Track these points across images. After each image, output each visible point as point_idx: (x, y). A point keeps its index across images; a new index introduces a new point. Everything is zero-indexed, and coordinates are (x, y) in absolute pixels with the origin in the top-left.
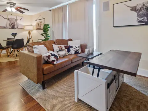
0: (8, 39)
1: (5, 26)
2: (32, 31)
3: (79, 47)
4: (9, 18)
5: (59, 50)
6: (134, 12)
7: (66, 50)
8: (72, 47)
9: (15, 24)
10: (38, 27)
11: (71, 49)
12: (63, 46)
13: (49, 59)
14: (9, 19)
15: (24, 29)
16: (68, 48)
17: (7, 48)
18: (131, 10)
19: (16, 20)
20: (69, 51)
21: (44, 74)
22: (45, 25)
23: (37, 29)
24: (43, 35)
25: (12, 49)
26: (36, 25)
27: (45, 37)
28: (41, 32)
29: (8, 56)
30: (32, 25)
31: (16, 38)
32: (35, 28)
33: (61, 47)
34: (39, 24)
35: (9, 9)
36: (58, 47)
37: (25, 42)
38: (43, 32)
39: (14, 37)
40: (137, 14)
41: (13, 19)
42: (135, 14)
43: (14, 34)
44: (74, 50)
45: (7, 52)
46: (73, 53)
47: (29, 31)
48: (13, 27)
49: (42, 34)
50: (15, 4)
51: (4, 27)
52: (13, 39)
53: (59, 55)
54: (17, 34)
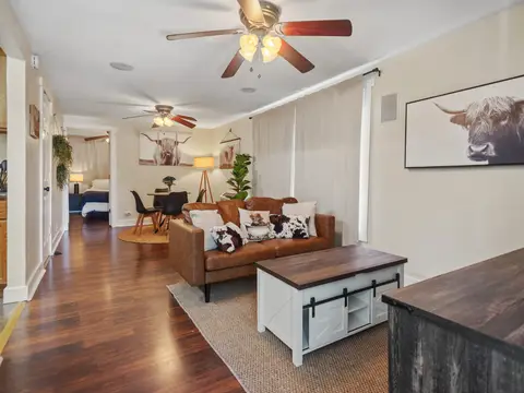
0: (158, 191)
1: (152, 159)
2: (211, 170)
3: (307, 221)
5: (253, 224)
6: (460, 127)
7: (273, 226)
8: (287, 220)
9: (174, 152)
10: (225, 162)
11: (285, 225)
12: (265, 215)
13: (221, 238)
14: (160, 142)
15: (191, 165)
16: (279, 221)
17: (154, 212)
18: (453, 120)
19: (176, 143)
20: (278, 229)
21: (206, 270)
22: (238, 157)
23: (223, 167)
24: (233, 184)
25: (164, 217)
26: (221, 156)
27: (237, 190)
28: (229, 174)
29: (156, 231)
30: (211, 156)
31: (174, 189)
32: (218, 164)
33: (259, 215)
34: (227, 154)
35: (159, 121)
36: (251, 216)
37: (192, 199)
38: (233, 177)
39: (170, 186)
40: (468, 132)
41: (169, 142)
42: (463, 133)
43: (169, 180)
44: (292, 227)
45: (155, 223)
46: (290, 235)
47: (205, 172)
48: (168, 163)
49: (230, 182)
50: (171, 108)
51: (152, 161)
52: (165, 190)
53: (250, 235)
54: (175, 179)
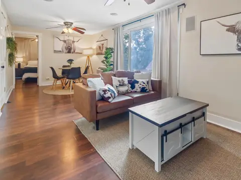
0: (64, 66)
1: (61, 50)
2: (92, 55)
3: (148, 83)
4: (65, 39)
5: (120, 85)
6: (232, 34)
7: (130, 85)
8: (137, 82)
9: (72, 46)
10: (99, 51)
11: (136, 85)
12: (126, 80)
13: (105, 94)
14: (65, 41)
15: (81, 53)
16: (133, 84)
17: (62, 78)
19: (73, 42)
20: (133, 87)
21: (97, 113)
22: (107, 49)
23: (98, 54)
24: (104, 63)
25: (67, 80)
26: (97, 48)
27: (107, 66)
28: (102, 57)
29: (64, 88)
30: (91, 48)
31: (73, 66)
32: (96, 52)
33: (122, 80)
34: (100, 47)
35: (65, 30)
36: (119, 81)
37: (82, 71)
38: (104, 59)
39: (71, 64)
40: (236, 36)
41: (69, 41)
42: (234, 37)
43: (70, 61)
44: (140, 86)
45: (62, 84)
46: (139, 90)
47: (88, 57)
48: (69, 52)
49: (103, 62)
50: (72, 23)
51: (60, 51)
52: (69, 66)
53: (118, 91)
54: (73, 60)
